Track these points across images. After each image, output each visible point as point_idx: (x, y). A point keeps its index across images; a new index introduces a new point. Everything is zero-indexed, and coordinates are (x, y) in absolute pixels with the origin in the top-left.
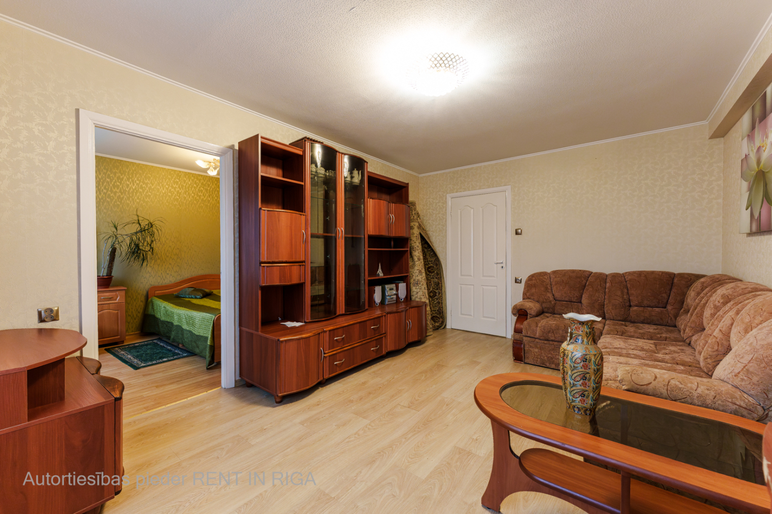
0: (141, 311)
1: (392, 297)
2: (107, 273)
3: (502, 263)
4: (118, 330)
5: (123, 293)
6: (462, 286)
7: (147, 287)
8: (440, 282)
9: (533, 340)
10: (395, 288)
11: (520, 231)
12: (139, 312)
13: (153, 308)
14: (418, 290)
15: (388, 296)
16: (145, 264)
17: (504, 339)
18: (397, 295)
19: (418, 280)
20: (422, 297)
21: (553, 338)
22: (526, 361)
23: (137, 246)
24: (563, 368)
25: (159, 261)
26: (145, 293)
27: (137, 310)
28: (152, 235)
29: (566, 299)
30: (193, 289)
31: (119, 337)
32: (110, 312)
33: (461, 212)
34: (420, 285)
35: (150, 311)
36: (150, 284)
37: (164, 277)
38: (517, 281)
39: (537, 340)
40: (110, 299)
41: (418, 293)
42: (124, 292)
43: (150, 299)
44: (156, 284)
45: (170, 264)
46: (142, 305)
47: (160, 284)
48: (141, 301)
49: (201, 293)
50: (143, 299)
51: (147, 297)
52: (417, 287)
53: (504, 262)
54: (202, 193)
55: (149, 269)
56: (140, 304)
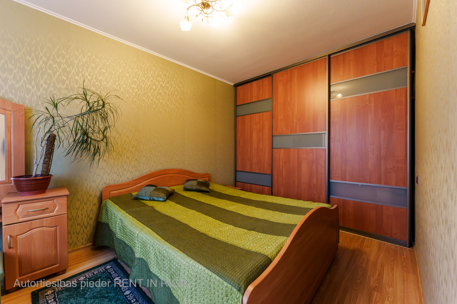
0: (93, 217)
2: (42, 171)
4: (56, 255)
5: (64, 201)
7: (101, 187)
12: (91, 219)
13: (107, 214)
16: (97, 157)
23: (85, 133)
25: (114, 154)
26: (98, 194)
27: (89, 216)
28: (105, 118)
30: (154, 188)
31: (58, 265)
32: (43, 231)
35: (104, 219)
36: (105, 183)
37: (121, 174)
40: (44, 210)
42: (65, 198)
43: (104, 202)
44: (112, 183)
45: (128, 157)
46: (95, 208)
47: (116, 183)
48: (94, 205)
49: (164, 193)
50: (96, 201)
51: (101, 199)
54: (160, 78)
55: (102, 164)
56: (91, 208)
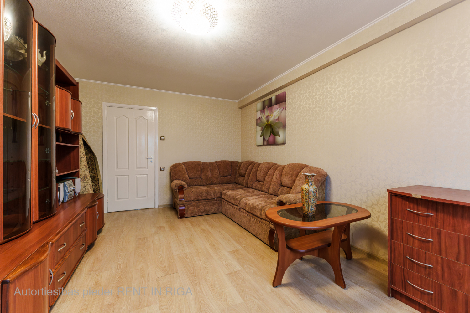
1: (71, 193)
3: (151, 158)
6: (118, 177)
8: (96, 176)
9: (190, 202)
10: (72, 184)
11: (163, 138)
14: (86, 184)
15: (68, 192)
17: (153, 209)
18: (74, 190)
19: (85, 175)
20: (90, 190)
21: (201, 199)
22: (186, 216)
24: (225, 211)
29: (195, 177)
33: (117, 119)
34: (87, 180)
38: (162, 170)
39: (192, 202)
41: (85, 187)
52: (85, 182)
53: (153, 157)
